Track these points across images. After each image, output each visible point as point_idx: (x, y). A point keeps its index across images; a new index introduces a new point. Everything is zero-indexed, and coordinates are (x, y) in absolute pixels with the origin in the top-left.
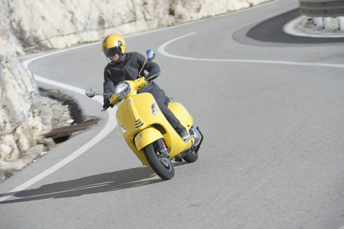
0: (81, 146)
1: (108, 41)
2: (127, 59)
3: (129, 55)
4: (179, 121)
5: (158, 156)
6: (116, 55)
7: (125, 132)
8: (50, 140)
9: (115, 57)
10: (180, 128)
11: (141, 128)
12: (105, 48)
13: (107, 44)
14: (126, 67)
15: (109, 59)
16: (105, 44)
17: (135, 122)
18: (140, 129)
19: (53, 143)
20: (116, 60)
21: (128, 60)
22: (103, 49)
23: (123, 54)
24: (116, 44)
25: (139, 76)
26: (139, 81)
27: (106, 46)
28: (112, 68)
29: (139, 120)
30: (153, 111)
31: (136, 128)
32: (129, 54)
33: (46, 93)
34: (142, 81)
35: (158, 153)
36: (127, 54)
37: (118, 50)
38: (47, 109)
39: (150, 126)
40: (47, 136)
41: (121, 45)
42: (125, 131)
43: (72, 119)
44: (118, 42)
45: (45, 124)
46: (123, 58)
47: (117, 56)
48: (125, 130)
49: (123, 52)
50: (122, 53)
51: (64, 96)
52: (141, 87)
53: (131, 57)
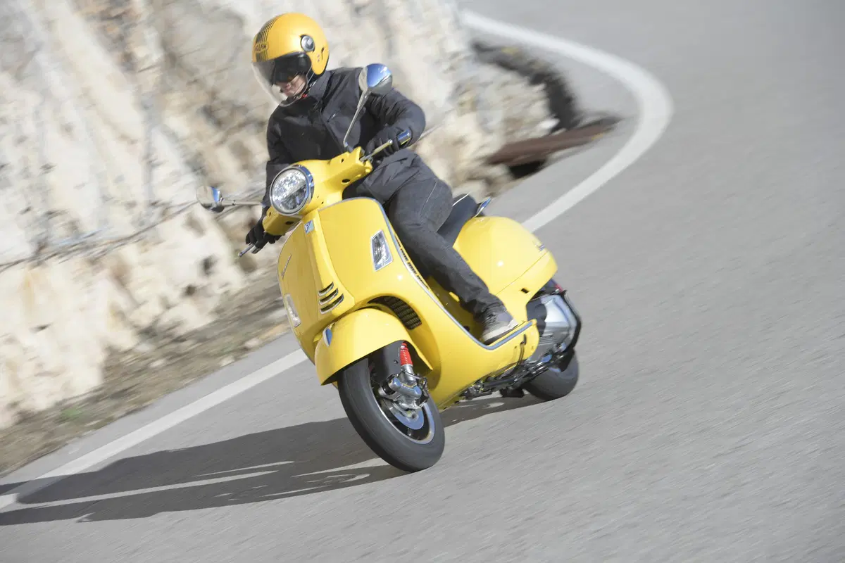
0: (576, 183)
1: (271, 36)
2: (330, 91)
3: (339, 77)
4: (479, 279)
5: (379, 398)
6: (297, 77)
7: (296, 322)
8: (498, 171)
9: (293, 85)
10: (484, 304)
11: (338, 310)
12: (260, 59)
13: (265, 47)
14: (326, 115)
15: (277, 88)
16: (260, 44)
17: (322, 292)
18: (332, 315)
19: (504, 179)
20: (299, 95)
21: (336, 89)
22: (255, 59)
23: (316, 77)
24: (294, 45)
25: (346, 145)
26: (343, 160)
27: (262, 50)
28: (290, 119)
29: (331, 285)
30: (377, 258)
31: (323, 309)
32: (337, 75)
33: (488, 56)
34: (352, 162)
35: (382, 392)
36: (333, 74)
37: (303, 61)
38: (492, 95)
39: (369, 302)
40: (493, 160)
41: (311, 47)
42: (296, 319)
43: (556, 117)
44: (302, 37)
45: (488, 132)
46: (319, 87)
47: (299, 83)
48: (296, 316)
49: (317, 68)
50: (312, 72)
51: (532, 63)
52: (353, 180)
53: (343, 83)
